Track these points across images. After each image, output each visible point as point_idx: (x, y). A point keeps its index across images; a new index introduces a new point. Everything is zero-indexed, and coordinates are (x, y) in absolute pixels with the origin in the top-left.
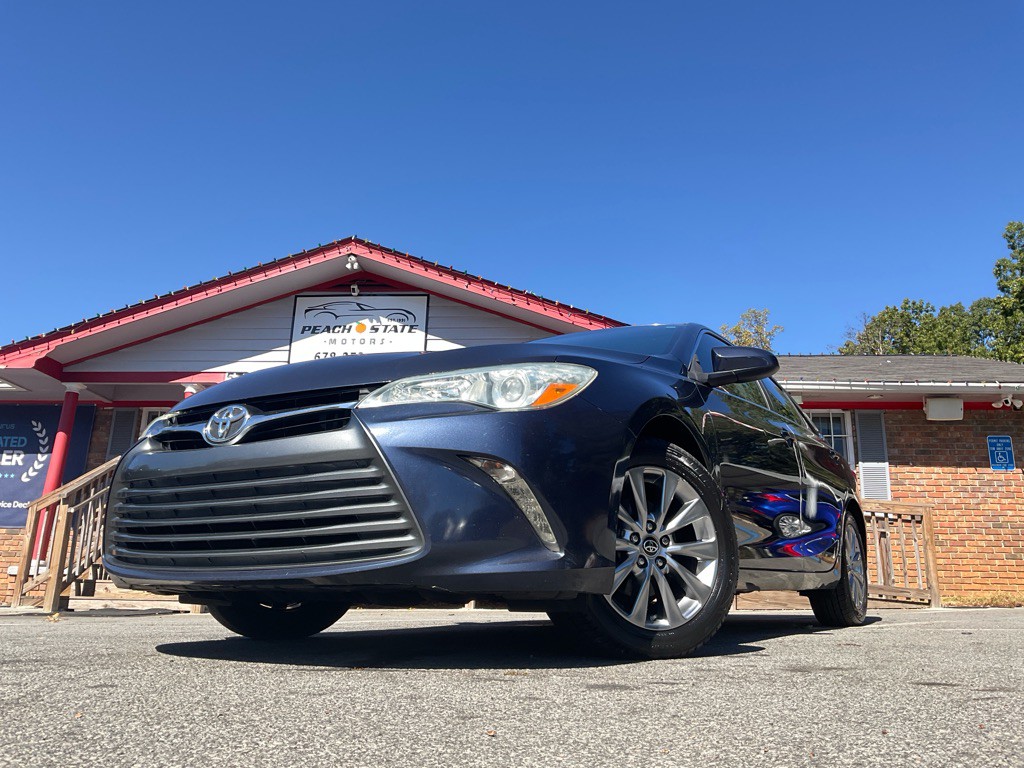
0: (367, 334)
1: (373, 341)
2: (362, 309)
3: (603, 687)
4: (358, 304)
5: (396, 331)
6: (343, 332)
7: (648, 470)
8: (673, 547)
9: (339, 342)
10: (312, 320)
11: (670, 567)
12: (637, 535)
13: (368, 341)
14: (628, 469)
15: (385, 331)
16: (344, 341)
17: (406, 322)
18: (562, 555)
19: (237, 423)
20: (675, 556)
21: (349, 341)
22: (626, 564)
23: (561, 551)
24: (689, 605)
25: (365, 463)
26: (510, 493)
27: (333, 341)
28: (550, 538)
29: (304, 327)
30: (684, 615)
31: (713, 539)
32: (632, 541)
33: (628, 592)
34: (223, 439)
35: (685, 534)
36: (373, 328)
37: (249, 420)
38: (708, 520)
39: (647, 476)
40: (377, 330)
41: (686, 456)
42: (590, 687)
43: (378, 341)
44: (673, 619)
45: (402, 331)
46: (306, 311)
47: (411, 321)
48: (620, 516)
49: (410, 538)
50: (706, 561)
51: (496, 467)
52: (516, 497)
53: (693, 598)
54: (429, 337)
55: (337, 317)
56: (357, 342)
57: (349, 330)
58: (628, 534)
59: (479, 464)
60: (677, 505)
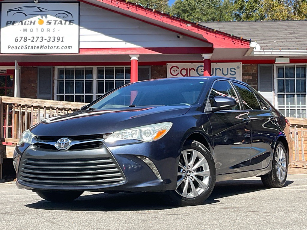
0: (45, 26)
1: (48, 30)
2: (41, 11)
3: (171, 215)
4: (38, 8)
5: (61, 23)
6: (30, 24)
7: (188, 150)
8: (196, 173)
9: (28, 30)
10: (11, 17)
11: (195, 179)
12: (185, 170)
13: (45, 30)
14: (182, 151)
15: (55, 24)
16: (32, 30)
17: (67, 19)
18: (162, 181)
19: (67, 144)
20: (196, 176)
21: (35, 30)
22: (181, 179)
23: (162, 180)
24: (200, 190)
25: (108, 158)
26: (148, 165)
27: (25, 30)
28: (159, 176)
29: (8, 22)
30: (198, 193)
31: (208, 170)
32: (183, 172)
33: (182, 187)
34: (63, 148)
35: (200, 169)
36: (48, 22)
37: (71, 143)
38: (207, 164)
39: (187, 152)
40: (50, 23)
41: (200, 145)
42: (168, 215)
43: (52, 30)
44: (195, 194)
45: (65, 24)
46: (8, 12)
47: (70, 18)
48: (179, 165)
49: (122, 178)
50: (206, 177)
51: (144, 158)
52: (149, 166)
53: (201, 188)
54: (80, 27)
55: (26, 15)
56: (39, 30)
57: (34, 23)
58: (182, 170)
59: (139, 157)
60: (197, 160)
